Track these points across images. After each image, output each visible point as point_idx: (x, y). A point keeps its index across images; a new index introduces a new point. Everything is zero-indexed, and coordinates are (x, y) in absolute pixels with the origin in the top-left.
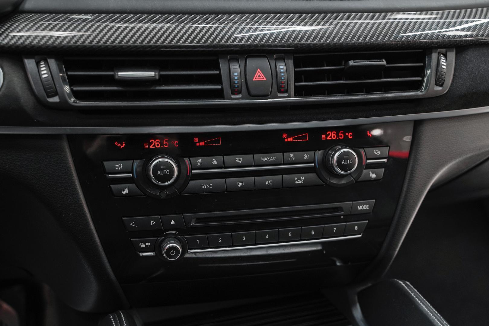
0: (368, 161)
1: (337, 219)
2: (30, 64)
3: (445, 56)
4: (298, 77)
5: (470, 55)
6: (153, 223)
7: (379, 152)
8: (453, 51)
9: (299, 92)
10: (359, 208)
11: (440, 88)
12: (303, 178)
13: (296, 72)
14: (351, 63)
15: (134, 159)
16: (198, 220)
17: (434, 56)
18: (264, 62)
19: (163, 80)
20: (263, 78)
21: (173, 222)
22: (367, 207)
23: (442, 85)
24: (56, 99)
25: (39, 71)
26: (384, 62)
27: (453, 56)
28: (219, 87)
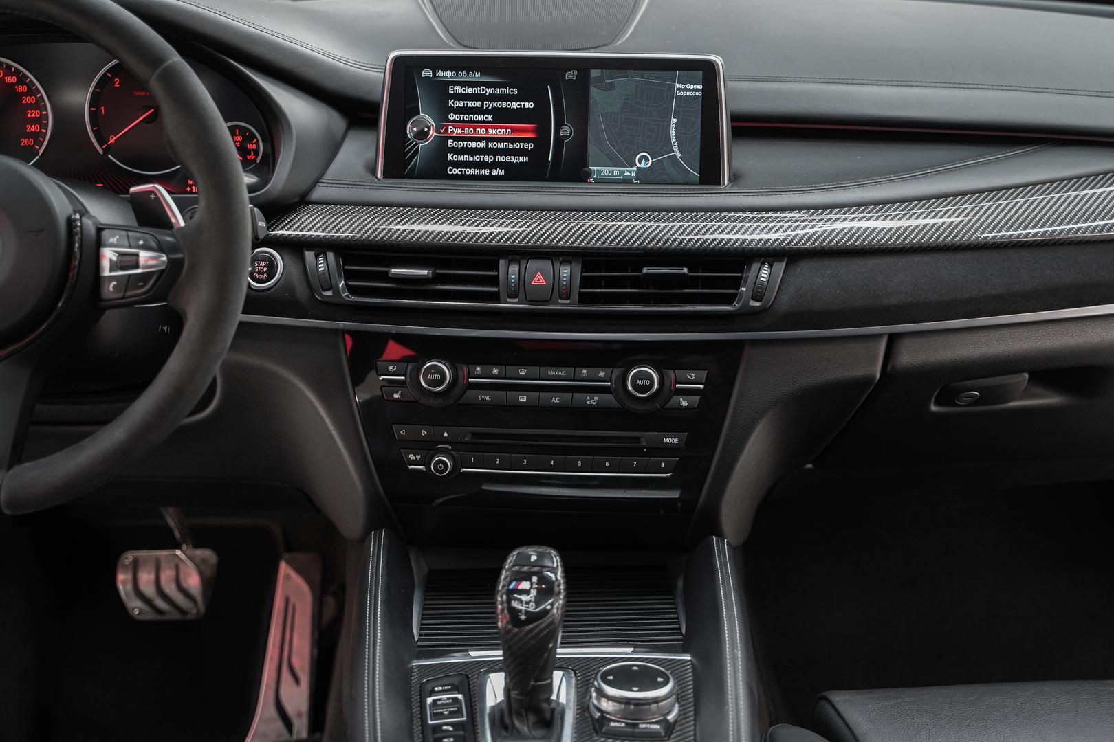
0: (677, 385)
1: (638, 452)
2: (309, 255)
3: (771, 266)
4: (585, 282)
5: (803, 268)
6: (424, 433)
7: (693, 375)
8: (782, 261)
9: (583, 299)
10: (666, 441)
11: (758, 304)
12: (596, 399)
13: (581, 277)
14: (645, 270)
15: (409, 362)
16: (475, 435)
17: (755, 266)
18: (547, 265)
19: (437, 279)
20: (543, 282)
21: (446, 434)
22: (676, 441)
23: (760, 301)
24: (329, 293)
25: (317, 264)
26: (685, 270)
27: (780, 267)
28: (496, 289)
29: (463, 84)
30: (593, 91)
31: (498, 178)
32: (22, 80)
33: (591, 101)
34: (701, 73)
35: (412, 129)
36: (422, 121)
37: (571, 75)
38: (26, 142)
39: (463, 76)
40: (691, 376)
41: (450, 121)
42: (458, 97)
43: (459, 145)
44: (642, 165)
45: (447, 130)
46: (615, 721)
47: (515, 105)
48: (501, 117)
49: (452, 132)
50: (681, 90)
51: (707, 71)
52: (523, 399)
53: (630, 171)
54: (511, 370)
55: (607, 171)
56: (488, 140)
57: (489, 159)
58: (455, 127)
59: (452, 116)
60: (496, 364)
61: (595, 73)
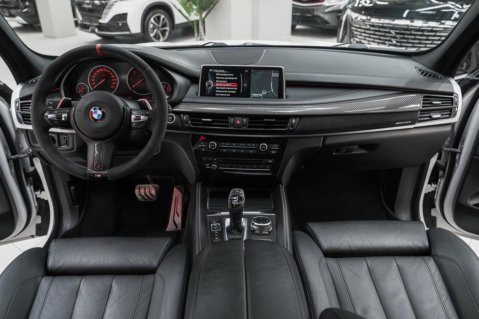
0: (272, 148)
1: (262, 164)
2: (182, 115)
3: (295, 119)
4: (250, 123)
5: (304, 120)
6: (210, 159)
7: (276, 146)
8: (298, 118)
9: (249, 127)
10: (269, 161)
11: (292, 128)
12: (252, 151)
13: (249, 121)
14: (264, 120)
16: (222, 160)
17: (292, 119)
18: (241, 118)
19: (213, 121)
20: (239, 123)
21: (215, 159)
22: (271, 161)
24: (187, 125)
25: (184, 118)
26: (274, 120)
27: (298, 119)
28: (228, 124)
29: (220, 73)
30: (252, 75)
31: (228, 96)
32: (111, 71)
33: (251, 77)
34: (278, 71)
35: (207, 84)
36: (209, 82)
37: (246, 71)
38: (112, 87)
39: (220, 71)
40: (275, 146)
41: (216, 82)
42: (219, 76)
43: (219, 88)
44: (264, 93)
45: (216, 85)
46: (257, 231)
47: (232, 78)
48: (229, 81)
49: (217, 85)
50: (273, 75)
51: (280, 70)
52: (234, 151)
53: (261, 95)
54: (231, 143)
55: (255, 95)
56: (226, 87)
57: (226, 92)
58: (218, 84)
59: (217, 81)
60: (228, 142)
61: (252, 71)
